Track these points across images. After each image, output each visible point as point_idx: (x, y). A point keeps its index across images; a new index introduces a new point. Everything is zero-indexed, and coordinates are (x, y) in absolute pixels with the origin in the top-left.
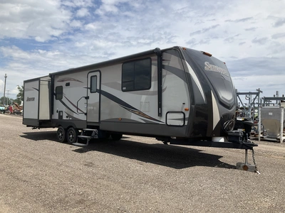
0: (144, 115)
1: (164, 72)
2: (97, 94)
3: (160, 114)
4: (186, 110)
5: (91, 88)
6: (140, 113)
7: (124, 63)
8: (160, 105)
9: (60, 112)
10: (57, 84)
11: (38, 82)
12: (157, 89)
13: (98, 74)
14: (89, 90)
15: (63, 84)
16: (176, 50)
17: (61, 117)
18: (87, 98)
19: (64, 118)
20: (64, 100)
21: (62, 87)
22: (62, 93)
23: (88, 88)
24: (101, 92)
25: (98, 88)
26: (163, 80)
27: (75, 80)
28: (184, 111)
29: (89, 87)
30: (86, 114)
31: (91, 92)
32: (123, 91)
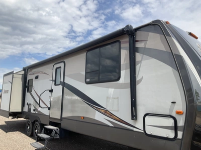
0: (111, 115)
1: (138, 56)
2: (61, 87)
3: (134, 117)
4: (178, 113)
5: (55, 81)
6: (106, 113)
7: (88, 51)
8: (134, 104)
9: (29, 105)
10: (29, 77)
11: (12, 75)
12: (129, 81)
13: (62, 65)
14: (54, 83)
15: (33, 77)
16: (157, 26)
17: (29, 110)
18: (51, 91)
19: (32, 111)
20: (33, 92)
21: (32, 79)
22: (32, 86)
23: (52, 80)
24: (64, 84)
25: (62, 80)
26: (137, 67)
27: (43, 73)
28: (174, 114)
29: (54, 79)
30: (49, 109)
31: (55, 85)
32: (87, 83)
